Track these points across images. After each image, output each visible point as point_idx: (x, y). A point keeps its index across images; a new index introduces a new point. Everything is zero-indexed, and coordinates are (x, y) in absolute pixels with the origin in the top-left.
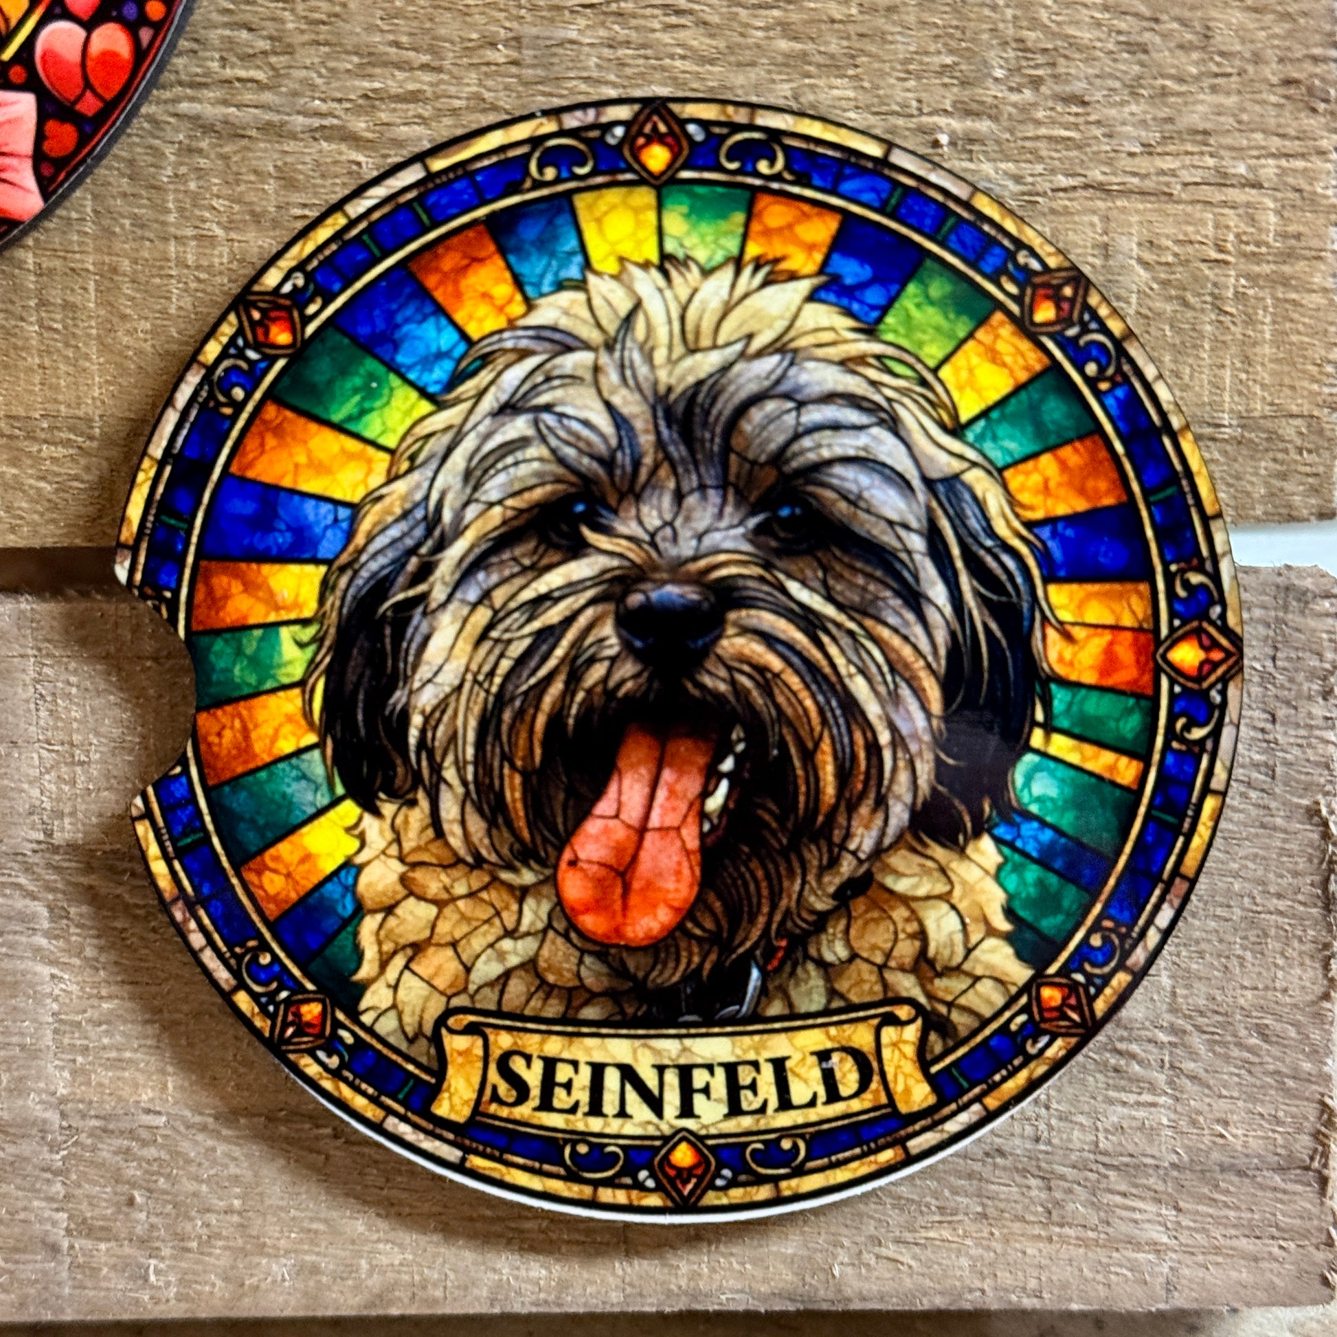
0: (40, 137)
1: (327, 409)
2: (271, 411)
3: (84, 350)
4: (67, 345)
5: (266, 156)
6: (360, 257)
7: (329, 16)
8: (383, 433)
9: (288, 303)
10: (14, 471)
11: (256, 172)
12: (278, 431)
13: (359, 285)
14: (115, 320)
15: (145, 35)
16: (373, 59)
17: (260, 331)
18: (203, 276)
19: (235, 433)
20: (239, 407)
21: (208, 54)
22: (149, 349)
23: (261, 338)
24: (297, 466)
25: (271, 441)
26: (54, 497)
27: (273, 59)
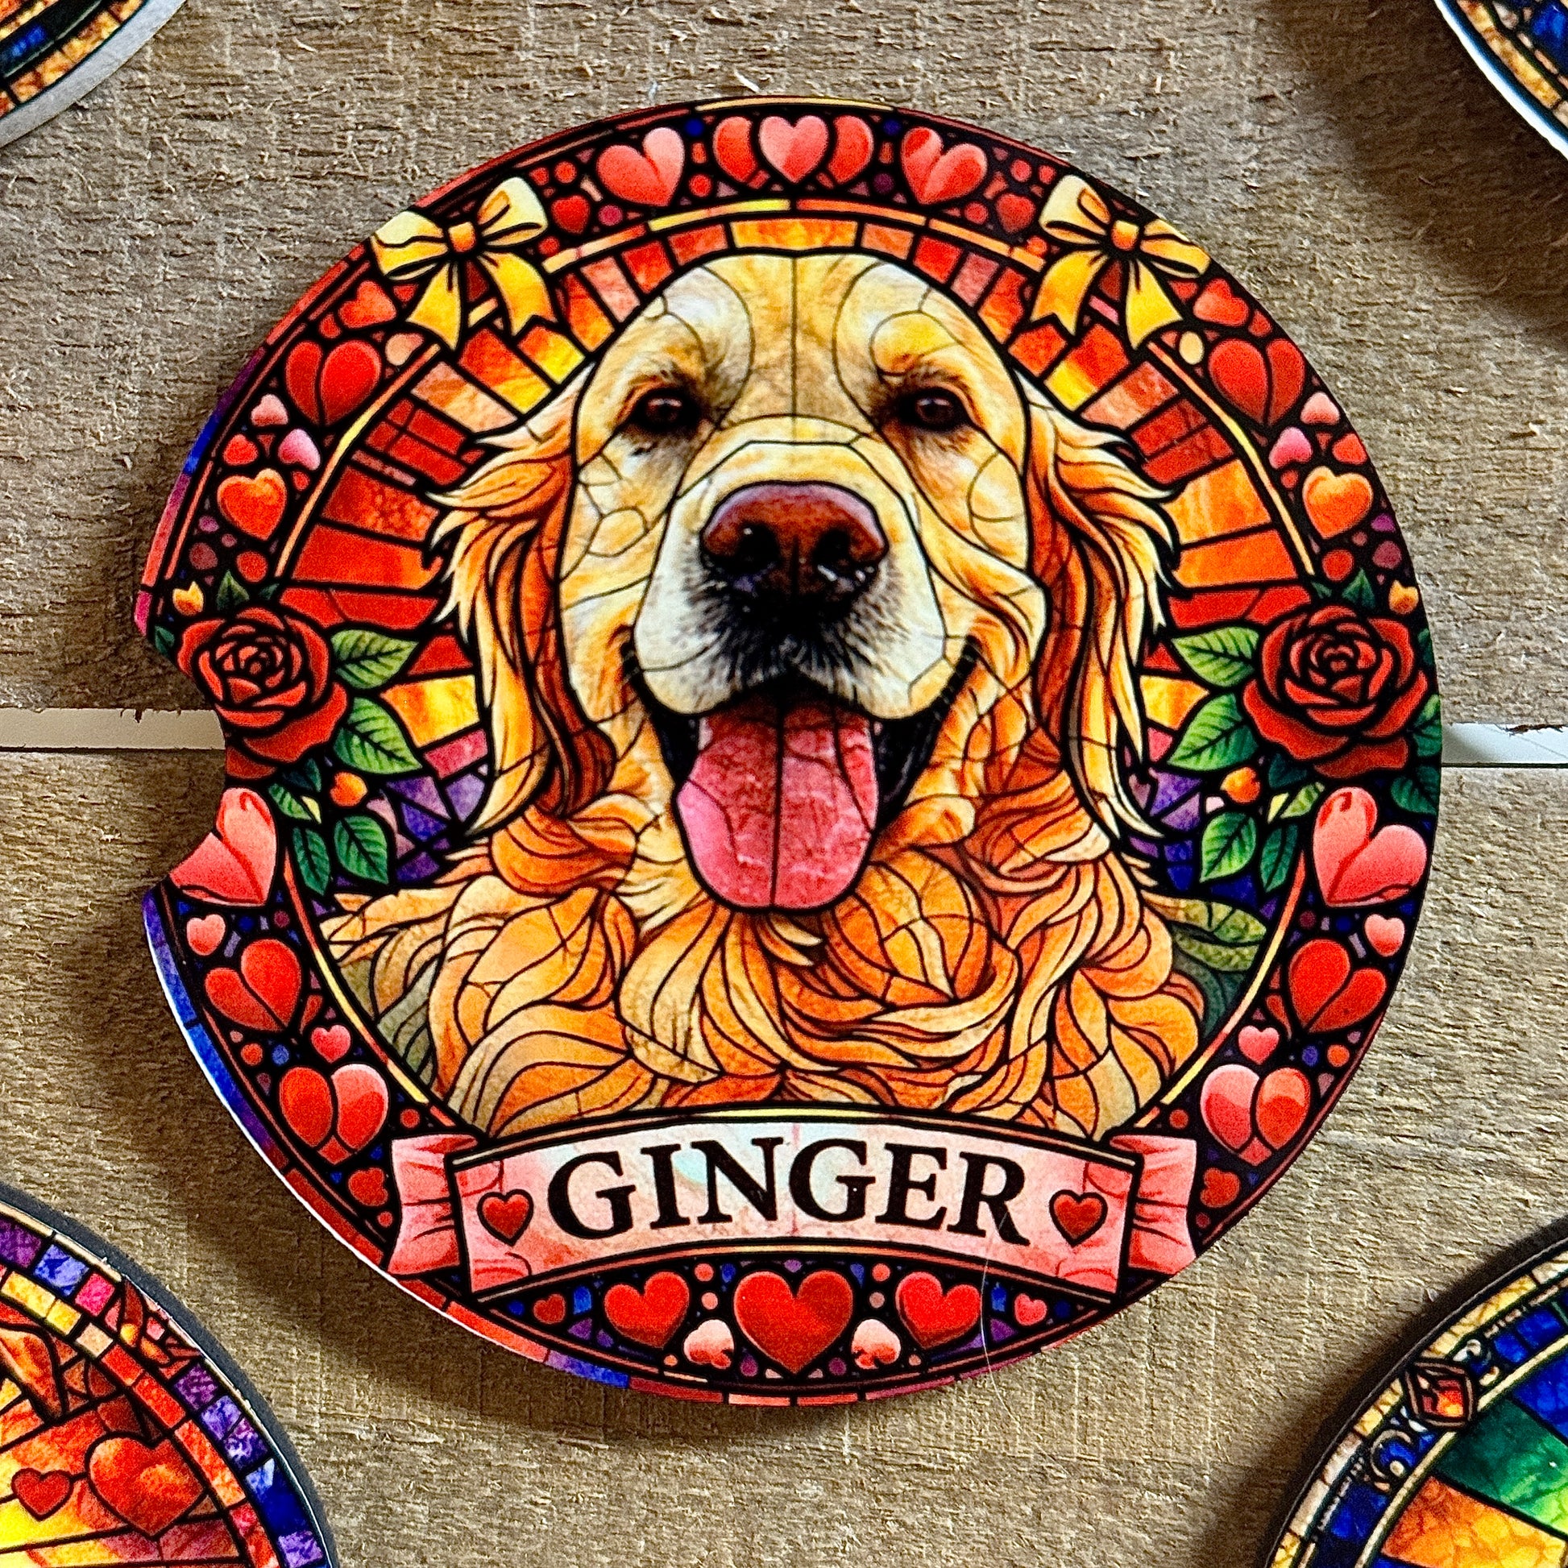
0: (1198, 1185)
1: (1496, 1489)
2: (1433, 1489)
3: (1199, 1390)
4: (1180, 1384)
5: (1421, 1190)
6: (1546, 1326)
7: (1505, 1043)
8: (1559, 1517)
9: (1461, 1372)
10: (1110, 1519)
11: (1407, 1206)
12: (1440, 1512)
13: (1543, 1356)
14: (1237, 1359)
15: (1325, 1081)
16: (1551, 1092)
17: (1427, 1401)
18: (1340, 1316)
19: (1390, 1512)
20: (1397, 1483)
21: (1365, 1080)
22: (1272, 1392)
23: (1428, 1409)
24: (1458, 1548)
25: (1431, 1521)
26: (1151, 1548)
27: (1438, 1088)
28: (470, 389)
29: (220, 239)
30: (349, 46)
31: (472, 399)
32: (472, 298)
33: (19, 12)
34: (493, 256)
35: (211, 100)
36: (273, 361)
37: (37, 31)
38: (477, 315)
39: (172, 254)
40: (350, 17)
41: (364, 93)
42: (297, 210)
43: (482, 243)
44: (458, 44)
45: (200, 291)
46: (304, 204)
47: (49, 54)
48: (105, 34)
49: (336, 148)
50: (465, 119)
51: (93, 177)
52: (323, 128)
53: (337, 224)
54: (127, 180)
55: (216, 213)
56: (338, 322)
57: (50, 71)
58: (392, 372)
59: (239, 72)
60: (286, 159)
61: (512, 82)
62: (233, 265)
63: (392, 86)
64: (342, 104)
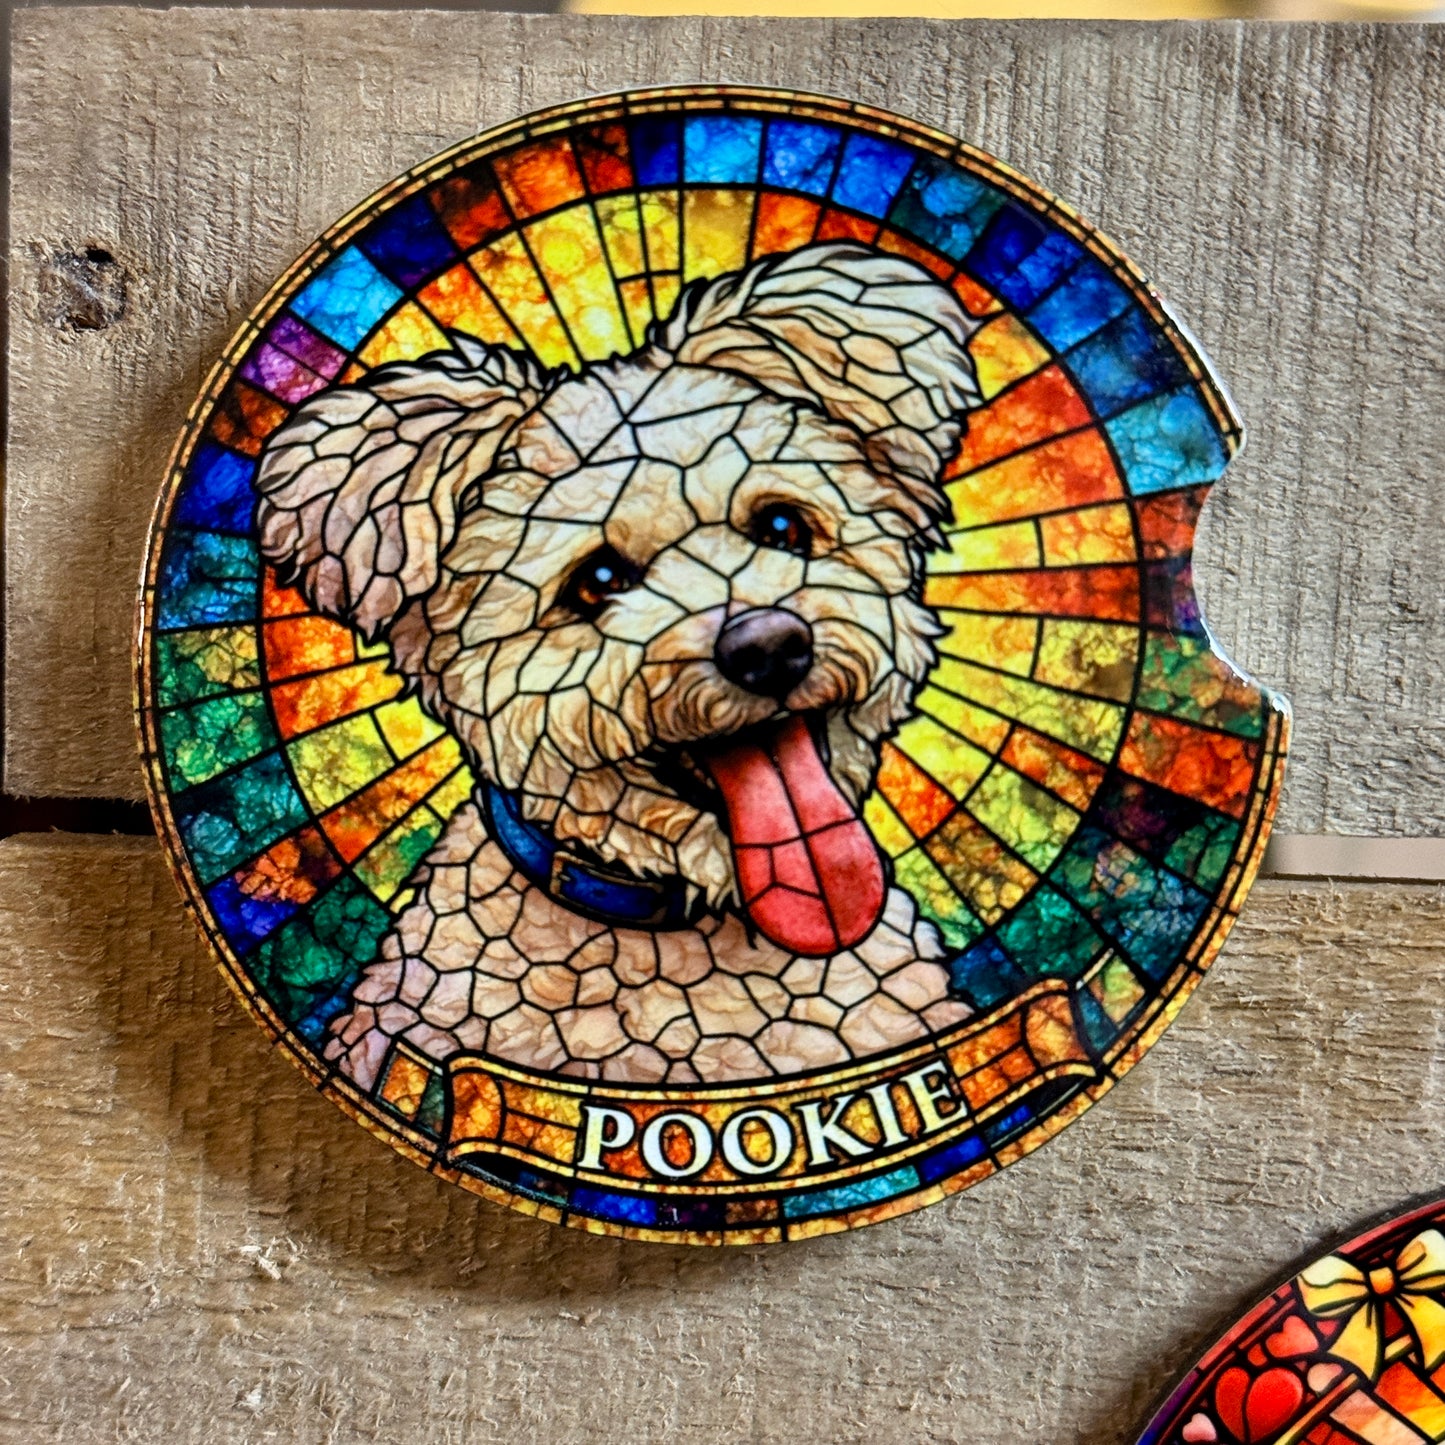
28: (1384, 1415)
29: (1141, 1255)
30: (1264, 1091)
31: (1385, 1424)
32: (1389, 1334)
33: (1008, 1093)
34: (1409, 1298)
35: (1138, 1135)
36: (1204, 1384)
37: (1023, 1109)
38: (1393, 1350)
39: (1098, 1266)
40: (1268, 1068)
41: (1277, 1132)
42: (1212, 1231)
43: (1400, 1287)
44: (1364, 1092)
45: (1122, 1299)
46: (1218, 1226)
47: (1031, 1128)
48: (1080, 1111)
49: (1250, 1180)
50: (1367, 1156)
51: (1031, 1199)
52: (1239, 1161)
53: (1249, 1245)
54: (1061, 1201)
55: (1138, 1232)
56: (1265, 1352)
57: (1030, 1142)
58: (1311, 1398)
59: (1165, 1112)
60: (1204, 1187)
61: (1413, 1126)
62: (1152, 1278)
63: (1303, 1127)
64: (1257, 1142)
